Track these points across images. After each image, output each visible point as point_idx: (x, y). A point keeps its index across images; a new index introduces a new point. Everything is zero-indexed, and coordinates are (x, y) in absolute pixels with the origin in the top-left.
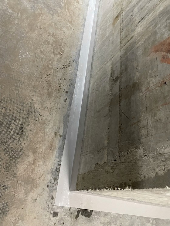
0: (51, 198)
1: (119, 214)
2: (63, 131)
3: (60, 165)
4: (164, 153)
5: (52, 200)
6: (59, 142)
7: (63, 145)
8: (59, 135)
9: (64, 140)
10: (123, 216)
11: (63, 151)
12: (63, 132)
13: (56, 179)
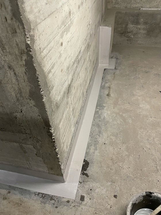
0: (68, 203)
1: (90, 136)
2: (4, 190)
3: (39, 193)
4: (16, 97)
5: (70, 203)
6: (15, 194)
7: (19, 189)
8: (7, 194)
9: (14, 188)
10: (91, 133)
11: (26, 190)
12: (6, 189)
13: (52, 198)
